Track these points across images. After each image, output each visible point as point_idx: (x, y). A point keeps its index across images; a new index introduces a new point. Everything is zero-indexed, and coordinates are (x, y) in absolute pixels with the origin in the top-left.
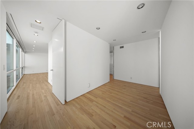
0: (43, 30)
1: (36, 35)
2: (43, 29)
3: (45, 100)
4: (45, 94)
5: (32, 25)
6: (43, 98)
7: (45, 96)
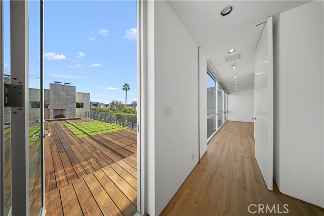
0: (240, 58)
1: (234, 68)
2: (239, 56)
3: (240, 161)
4: (243, 154)
5: (227, 60)
6: (239, 158)
7: (242, 157)
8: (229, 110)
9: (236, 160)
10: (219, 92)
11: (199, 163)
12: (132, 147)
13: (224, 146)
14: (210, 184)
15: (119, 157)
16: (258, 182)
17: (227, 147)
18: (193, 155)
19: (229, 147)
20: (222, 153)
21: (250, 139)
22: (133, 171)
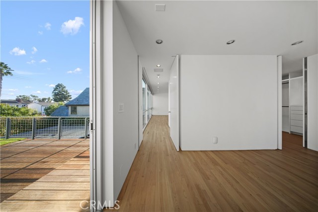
1: (158, 77)
2: (162, 70)
3: (163, 141)
5: (155, 71)
6: (163, 139)
7: (164, 138)
8: (154, 107)
9: (161, 141)
10: (148, 93)
11: (139, 150)
12: (44, 162)
13: (153, 134)
14: (149, 161)
15: (20, 184)
16: (173, 149)
17: (155, 134)
18: (135, 145)
19: (156, 134)
20: (153, 139)
21: (167, 126)
22: (64, 186)
